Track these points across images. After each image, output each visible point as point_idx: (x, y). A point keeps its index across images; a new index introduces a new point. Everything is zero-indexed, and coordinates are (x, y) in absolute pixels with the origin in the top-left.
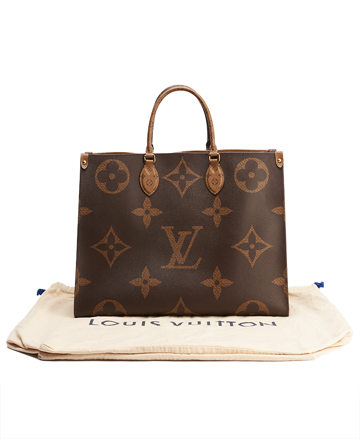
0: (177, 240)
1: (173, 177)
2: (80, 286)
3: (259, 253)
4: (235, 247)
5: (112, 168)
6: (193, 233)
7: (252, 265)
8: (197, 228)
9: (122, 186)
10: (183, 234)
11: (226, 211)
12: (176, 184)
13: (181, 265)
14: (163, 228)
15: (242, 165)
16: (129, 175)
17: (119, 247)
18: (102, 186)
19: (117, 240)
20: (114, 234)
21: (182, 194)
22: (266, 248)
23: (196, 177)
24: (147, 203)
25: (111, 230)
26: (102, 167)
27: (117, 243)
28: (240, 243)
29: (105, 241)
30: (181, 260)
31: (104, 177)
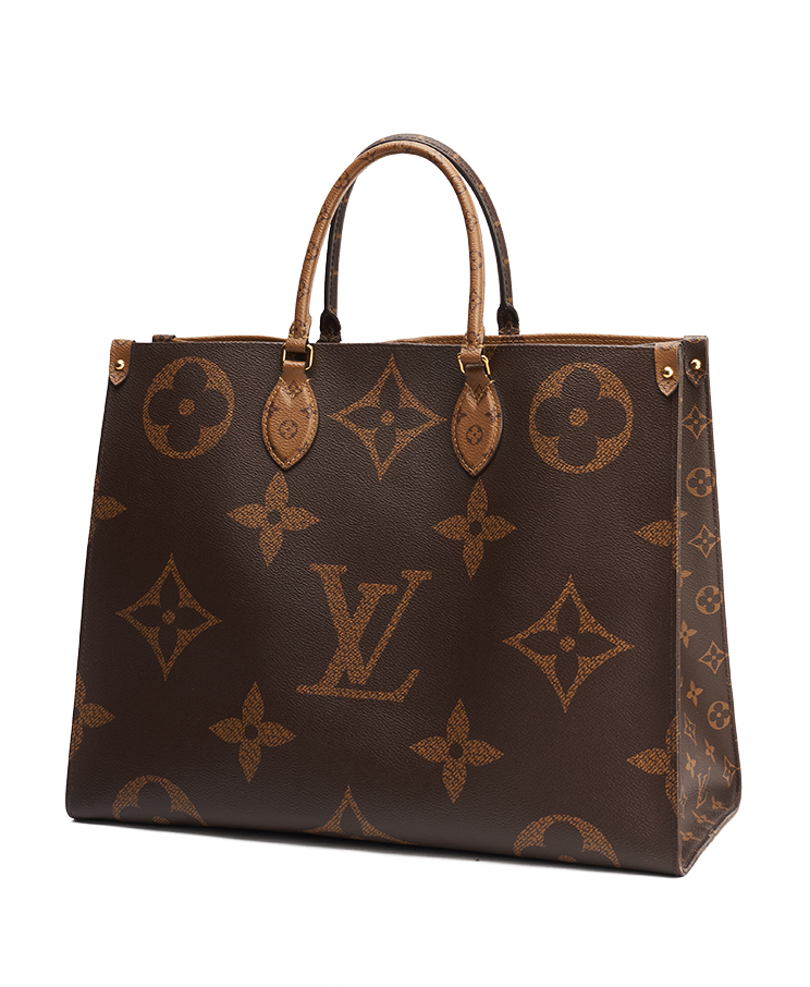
0: (352, 610)
1: (360, 417)
2: (85, 728)
3: (587, 665)
4: (516, 640)
5: (191, 382)
6: (401, 592)
7: (566, 702)
8: (416, 577)
9: (210, 437)
10: (373, 592)
11: (499, 528)
12: (367, 437)
13: (358, 687)
14: (316, 567)
15: (552, 386)
16: (231, 406)
17: (189, 619)
18: (157, 434)
19: (186, 599)
20: (179, 581)
21: (382, 468)
22: (613, 653)
23: (427, 420)
24: (278, 488)
25: (170, 566)
26: (164, 381)
27: (186, 608)
28: (532, 630)
29: (152, 597)
30: (361, 674)
31: (164, 408)
